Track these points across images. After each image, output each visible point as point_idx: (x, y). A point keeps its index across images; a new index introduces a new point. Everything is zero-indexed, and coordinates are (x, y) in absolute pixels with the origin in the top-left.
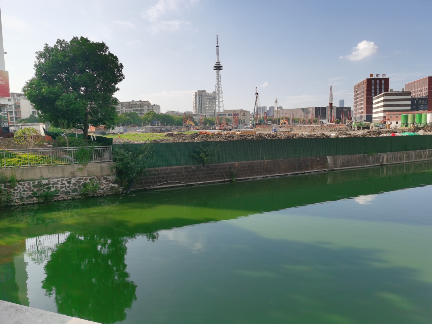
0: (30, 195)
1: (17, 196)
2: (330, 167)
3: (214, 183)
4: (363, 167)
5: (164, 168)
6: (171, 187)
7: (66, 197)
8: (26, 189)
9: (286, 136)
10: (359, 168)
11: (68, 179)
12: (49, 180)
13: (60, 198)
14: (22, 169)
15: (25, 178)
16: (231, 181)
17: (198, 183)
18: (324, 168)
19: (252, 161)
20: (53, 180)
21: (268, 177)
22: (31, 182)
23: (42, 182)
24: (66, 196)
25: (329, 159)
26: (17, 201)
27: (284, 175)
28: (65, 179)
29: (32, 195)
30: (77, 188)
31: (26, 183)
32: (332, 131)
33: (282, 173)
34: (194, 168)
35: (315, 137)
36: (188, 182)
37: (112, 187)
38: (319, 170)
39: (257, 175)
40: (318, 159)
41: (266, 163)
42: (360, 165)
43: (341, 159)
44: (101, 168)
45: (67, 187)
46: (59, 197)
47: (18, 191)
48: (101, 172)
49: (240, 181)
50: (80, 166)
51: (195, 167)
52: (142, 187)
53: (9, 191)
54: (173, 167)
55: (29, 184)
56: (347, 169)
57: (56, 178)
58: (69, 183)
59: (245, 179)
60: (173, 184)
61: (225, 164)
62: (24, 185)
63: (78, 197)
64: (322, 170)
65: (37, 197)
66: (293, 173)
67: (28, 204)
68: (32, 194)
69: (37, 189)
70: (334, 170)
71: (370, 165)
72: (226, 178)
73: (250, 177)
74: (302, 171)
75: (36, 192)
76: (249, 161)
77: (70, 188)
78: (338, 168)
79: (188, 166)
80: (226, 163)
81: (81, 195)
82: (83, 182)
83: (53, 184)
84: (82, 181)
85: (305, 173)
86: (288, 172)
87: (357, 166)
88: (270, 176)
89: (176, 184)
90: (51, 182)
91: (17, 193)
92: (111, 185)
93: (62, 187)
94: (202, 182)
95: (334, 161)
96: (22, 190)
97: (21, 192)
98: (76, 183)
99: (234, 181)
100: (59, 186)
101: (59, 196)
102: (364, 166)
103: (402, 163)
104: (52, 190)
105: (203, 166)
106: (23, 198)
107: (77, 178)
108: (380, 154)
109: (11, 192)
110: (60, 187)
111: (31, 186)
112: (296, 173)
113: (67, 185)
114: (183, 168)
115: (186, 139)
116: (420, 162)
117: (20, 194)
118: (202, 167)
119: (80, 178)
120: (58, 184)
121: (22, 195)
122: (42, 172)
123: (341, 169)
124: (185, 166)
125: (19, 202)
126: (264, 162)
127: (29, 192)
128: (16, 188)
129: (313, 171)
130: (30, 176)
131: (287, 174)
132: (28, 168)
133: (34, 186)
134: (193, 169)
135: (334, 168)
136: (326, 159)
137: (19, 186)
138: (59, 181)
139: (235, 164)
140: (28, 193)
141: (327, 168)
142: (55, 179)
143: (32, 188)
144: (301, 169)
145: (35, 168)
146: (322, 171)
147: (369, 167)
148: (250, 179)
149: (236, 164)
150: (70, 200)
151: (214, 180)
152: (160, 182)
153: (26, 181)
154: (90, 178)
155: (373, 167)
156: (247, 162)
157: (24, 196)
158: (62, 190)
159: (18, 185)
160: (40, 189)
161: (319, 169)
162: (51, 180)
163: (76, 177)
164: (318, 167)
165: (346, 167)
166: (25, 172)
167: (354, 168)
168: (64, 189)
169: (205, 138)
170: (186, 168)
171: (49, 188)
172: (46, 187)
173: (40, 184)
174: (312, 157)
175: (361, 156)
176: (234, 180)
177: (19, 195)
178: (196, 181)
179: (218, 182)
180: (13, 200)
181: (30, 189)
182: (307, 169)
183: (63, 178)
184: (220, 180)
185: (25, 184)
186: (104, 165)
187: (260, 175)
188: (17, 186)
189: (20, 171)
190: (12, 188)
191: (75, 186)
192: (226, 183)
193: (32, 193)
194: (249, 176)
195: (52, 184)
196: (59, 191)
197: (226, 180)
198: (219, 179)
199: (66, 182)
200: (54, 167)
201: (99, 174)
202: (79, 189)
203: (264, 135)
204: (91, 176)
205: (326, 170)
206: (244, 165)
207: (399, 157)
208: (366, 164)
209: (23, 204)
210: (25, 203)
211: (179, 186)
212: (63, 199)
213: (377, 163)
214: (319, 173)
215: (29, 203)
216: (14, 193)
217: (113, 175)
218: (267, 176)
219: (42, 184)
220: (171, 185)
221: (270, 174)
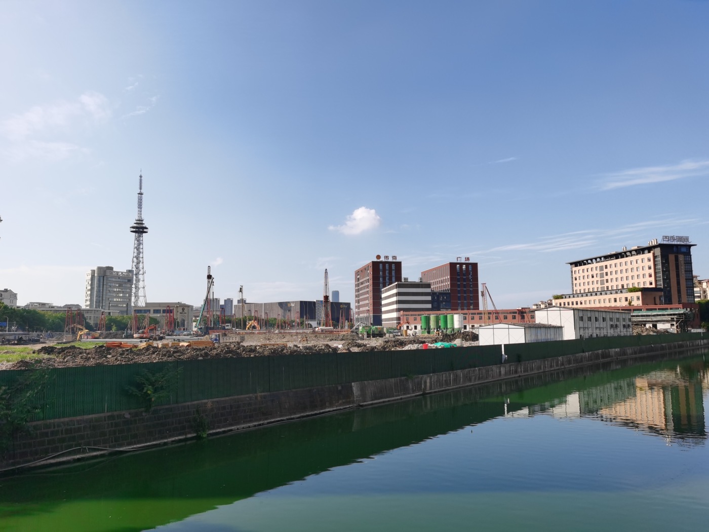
2: (357, 400)
3: (165, 444)
4: (401, 399)
5: (66, 419)
6: (79, 460)
9: (272, 349)
10: (395, 400)
16: (198, 438)
17: (135, 446)
18: (349, 403)
19: (236, 397)
21: (263, 424)
25: (355, 387)
27: (287, 419)
32: (332, 340)
33: (286, 416)
34: (127, 416)
35: (316, 350)
36: (114, 446)
38: (341, 408)
39: (244, 423)
40: (340, 388)
41: (259, 398)
42: (397, 396)
43: (372, 386)
49: (214, 437)
51: (130, 414)
52: (13, 464)
54: (86, 417)
56: (379, 403)
59: (224, 432)
60: (84, 452)
61: (188, 406)
64: (345, 407)
66: (302, 414)
70: (362, 406)
71: (409, 395)
72: (190, 433)
73: (233, 428)
74: (315, 410)
76: (230, 397)
78: (367, 402)
79: (115, 413)
80: (189, 403)
85: (320, 413)
86: (295, 414)
87: (393, 397)
88: (266, 422)
89: (90, 452)
94: (143, 445)
95: (362, 390)
99: (204, 438)
102: (403, 397)
103: (448, 390)
105: (146, 412)
108: (422, 377)
112: (308, 413)
114: (105, 417)
115: (90, 358)
116: (470, 387)
118: (144, 414)
123: (372, 404)
124: (109, 414)
126: (256, 398)
129: (332, 409)
131: (292, 417)
134: (125, 418)
135: (363, 402)
136: (351, 387)
139: (206, 404)
141: (353, 402)
144: (314, 407)
146: (346, 408)
147: (408, 398)
148: (231, 430)
149: (209, 403)
151: (166, 438)
152: (55, 450)
155: (414, 398)
156: (227, 398)
161: (341, 405)
164: (340, 402)
165: (379, 399)
167: (389, 401)
169: (127, 355)
170: (111, 417)
174: (331, 386)
175: (397, 380)
176: (205, 436)
178: (129, 444)
179: (173, 441)
182: (323, 406)
184: (177, 438)
187: (251, 421)
192: (189, 443)
194: (231, 425)
197: (189, 436)
198: (177, 436)
203: (235, 348)
205: (350, 406)
206: (223, 405)
207: (445, 381)
208: (404, 394)
211: (96, 457)
213: (419, 392)
214: (342, 411)
218: (261, 422)
220: (78, 456)
221: (267, 419)
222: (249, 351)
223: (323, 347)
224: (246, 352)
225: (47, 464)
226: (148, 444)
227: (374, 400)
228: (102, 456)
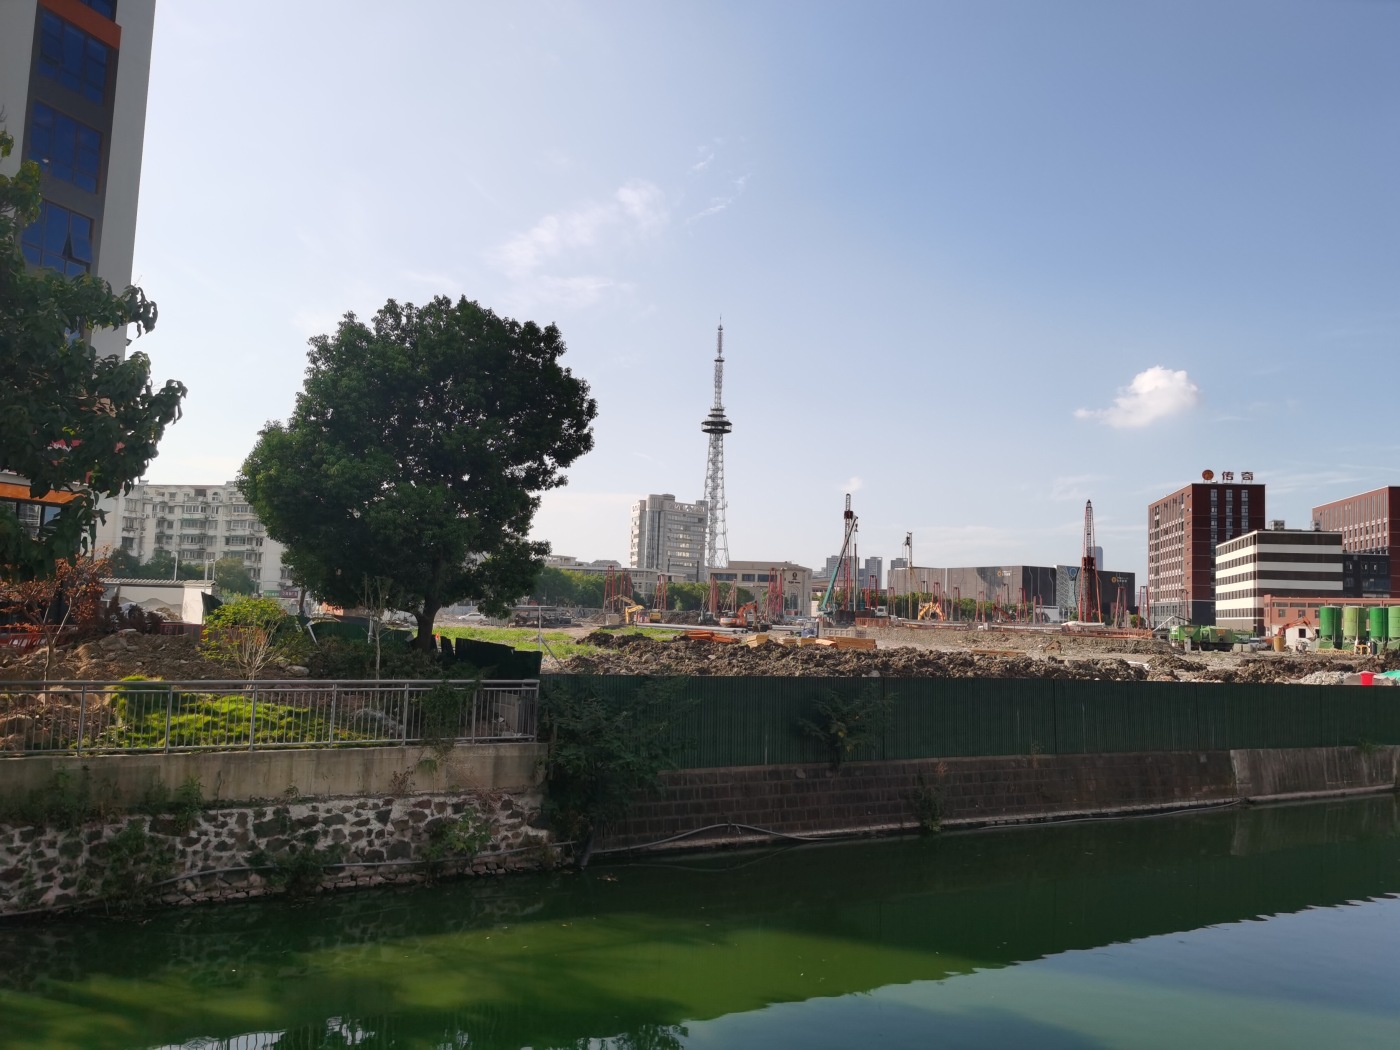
0: (239, 865)
1: (193, 866)
2: (1241, 789)
3: (866, 835)
4: (1343, 795)
5: (703, 771)
6: (725, 847)
7: (366, 876)
8: (230, 841)
10: (1329, 797)
11: (381, 803)
12: (314, 804)
13: (343, 878)
14: (227, 759)
15: (230, 794)
16: (924, 831)
17: (815, 833)
18: (1224, 793)
19: (990, 758)
20: (330, 804)
21: (1045, 820)
22: (250, 812)
23: (288, 811)
24: (367, 873)
25: (1238, 760)
26: (190, 886)
27: (1094, 815)
28: (370, 802)
29: (247, 866)
30: (406, 840)
31: (231, 815)
33: (1091, 808)
34: (801, 775)
36: (781, 829)
37: (531, 842)
38: (1208, 802)
39: (1009, 812)
40: (1203, 759)
41: (1035, 765)
42: (1332, 788)
43: (1275, 761)
44: (498, 762)
45: (373, 836)
46: (341, 875)
47: (198, 847)
48: (496, 777)
49: (952, 833)
50: (429, 753)
51: (805, 771)
52: (626, 842)
53: (166, 847)
54: (734, 770)
55: (242, 820)
56: (1293, 800)
57: (340, 797)
58: (383, 817)
59: (970, 826)
60: (733, 832)
61: (904, 766)
62: (224, 824)
63: (406, 878)
64: (1215, 801)
65: (262, 873)
66: (1124, 808)
67: (228, 901)
68: (247, 860)
69: (271, 839)
70: (1253, 803)
71: (1362, 789)
72: (909, 821)
73: (986, 819)
74: (1152, 802)
75: (262, 853)
76: (979, 758)
77: (385, 839)
78: (1265, 794)
79: (782, 767)
80: (905, 762)
81: (416, 868)
82: (430, 818)
83: (327, 822)
84: (427, 811)
85: (1162, 810)
86: (1109, 805)
87: (1324, 789)
88: (1050, 815)
89: (742, 835)
90: (322, 815)
91: (195, 853)
92: (526, 833)
93: (356, 836)
94: (828, 832)
95: (1254, 767)
96: (215, 841)
97: (210, 849)
98: (406, 818)
99: (935, 833)
100: (346, 832)
101: (342, 869)
102: (1347, 791)
104: (323, 844)
105: (831, 770)
106: (215, 874)
107: (412, 800)
108: (1392, 751)
109: (172, 848)
110: (351, 834)
111: (250, 826)
112: (1136, 807)
113: (376, 826)
114: (764, 772)
115: (682, 658)
117: (207, 857)
118: (828, 774)
119: (421, 799)
120: (343, 821)
121: (211, 863)
122: (294, 771)
123: (1276, 801)
124: (771, 767)
125: (196, 892)
126: (1030, 763)
127: (238, 850)
128: (194, 834)
129: (1186, 804)
130: (250, 788)
131: (1104, 811)
132: (245, 757)
133: (260, 830)
134: (797, 778)
135: (1255, 795)
136: (1229, 759)
137: (205, 826)
138: (347, 810)
139: (935, 765)
140: (234, 856)
141: (1233, 792)
142: (336, 802)
143: (252, 836)
144: (1148, 796)
145: (270, 756)
146: (1218, 804)
147: (1359, 794)
148: (983, 824)
149: (941, 765)
150: (379, 886)
151: (867, 824)
152: (688, 825)
153: (232, 805)
154: (455, 800)
155: (1372, 796)
156: (974, 759)
157: (218, 869)
158: (357, 848)
159: (201, 821)
160: (277, 839)
161: (1206, 796)
162: (322, 806)
163: (407, 796)
164: (1205, 789)
165: (1292, 791)
166: (232, 772)
167: (1314, 798)
168: (363, 843)
170: (775, 774)
171: (311, 838)
172: (302, 831)
173: (282, 822)
174: (1183, 753)
175: (1333, 752)
176: (936, 829)
177: (200, 864)
178: (805, 828)
179: (879, 832)
180: (176, 881)
181: (242, 838)
182: (1168, 795)
183: (362, 800)
184: (885, 827)
185: (228, 819)
186: (508, 754)
187: (1019, 811)
188: (199, 825)
189: (216, 766)
190: (178, 835)
191: (403, 830)
192: (907, 838)
193: (246, 854)
194: (983, 813)
195: (323, 822)
196: (345, 849)
197: (907, 825)
198: (886, 823)
199: (370, 814)
200: (338, 754)
201: (487, 788)
202: (413, 845)
204: (458, 795)
205: (1228, 800)
206: (966, 772)
208: (1351, 785)
209: (211, 898)
210: (215, 894)
211: (751, 845)
212: (353, 884)
213: (1385, 782)
214: (1208, 811)
215: (231, 896)
216: (183, 854)
217: (533, 795)
218: (1041, 815)
219: (290, 818)
220: (723, 841)
221: (1053, 809)
222: (961, 665)
223: (1114, 666)
224: (956, 665)
225: (675, 849)
226: (837, 831)
227: (1280, 793)
228: (762, 844)
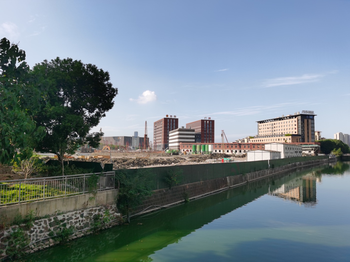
0: (46, 237)
1: (33, 239)
2: (228, 185)
6: (152, 211)
7: (79, 234)
8: (43, 230)
11: (81, 212)
12: (63, 215)
13: (74, 236)
14: (39, 203)
15: (40, 215)
16: (186, 201)
17: (168, 205)
18: (226, 186)
19: (194, 183)
20: (68, 214)
21: (203, 196)
22: (46, 219)
23: (57, 218)
24: (79, 233)
26: (33, 246)
28: (78, 212)
29: (49, 237)
30: (88, 222)
31: (42, 221)
33: (209, 192)
34: (164, 191)
36: (162, 205)
37: (117, 217)
39: (198, 195)
40: (223, 179)
43: (233, 178)
44: (107, 195)
45: (81, 222)
46: (73, 235)
47: (34, 233)
48: (107, 200)
50: (92, 195)
52: (133, 214)
53: (24, 235)
54: (153, 191)
55: (45, 222)
58: (82, 216)
60: (154, 207)
61: (181, 187)
62: (41, 225)
63: (88, 233)
64: (225, 188)
65: (52, 238)
67: (44, 249)
68: (48, 235)
69: (54, 227)
70: (230, 188)
72: (183, 200)
74: (217, 189)
75: (52, 232)
77: (83, 222)
78: (232, 186)
79: (161, 190)
81: (91, 229)
82: (94, 214)
83: (68, 220)
84: (93, 212)
85: (219, 191)
88: (204, 194)
90: (66, 218)
91: (33, 235)
92: (116, 215)
93: (76, 223)
94: (170, 205)
95: (230, 180)
96: (39, 230)
97: (38, 233)
98: (88, 215)
100: (73, 222)
101: (73, 233)
104: (68, 226)
106: (40, 241)
107: (88, 210)
108: (247, 175)
109: (26, 235)
110: (75, 222)
111: (48, 224)
113: (81, 219)
114: (158, 191)
117: (37, 236)
118: (169, 190)
119: (90, 209)
120: (72, 218)
121: (38, 238)
122: (57, 205)
125: (35, 248)
126: (200, 183)
127: (45, 232)
128: (32, 229)
129: (222, 189)
130: (44, 212)
131: (211, 192)
132: (43, 202)
133: (51, 225)
136: (227, 179)
137: (35, 226)
138: (73, 215)
139: (186, 186)
140: (44, 234)
142: (69, 213)
143: (49, 227)
145: (50, 201)
147: (243, 184)
148: (194, 199)
150: (83, 236)
151: (177, 201)
152: (145, 207)
153: (41, 218)
154: (98, 208)
155: (245, 184)
156: (192, 183)
157: (41, 239)
158: (77, 226)
159: (34, 224)
160: (56, 227)
162: (66, 215)
164: (224, 186)
166: (40, 207)
168: (78, 224)
170: (160, 192)
171: (64, 225)
172: (61, 224)
173: (57, 222)
174: (221, 178)
175: (240, 176)
176: (188, 201)
177: (35, 239)
178: (166, 204)
179: (179, 203)
180: (29, 246)
181: (46, 228)
182: (219, 187)
183: (76, 212)
185: (41, 223)
186: (109, 193)
187: (200, 194)
188: (33, 226)
189: (35, 206)
190: (28, 230)
191: (87, 219)
192: (183, 204)
193: (48, 233)
194: (194, 196)
195: (67, 220)
196: (74, 227)
198: (179, 201)
199: (78, 215)
200: (68, 198)
201: (105, 203)
202: (90, 223)
204: (98, 206)
205: (227, 188)
206: (191, 187)
208: (242, 182)
209: (39, 249)
210: (40, 247)
211: (157, 210)
212: (76, 237)
213: (246, 181)
214: (224, 190)
215: (45, 247)
216: (30, 236)
217: (115, 204)
219: (58, 220)
220: (152, 210)
221: (204, 193)
225: (143, 214)
226: (172, 204)
227: (234, 185)
228: (159, 209)
